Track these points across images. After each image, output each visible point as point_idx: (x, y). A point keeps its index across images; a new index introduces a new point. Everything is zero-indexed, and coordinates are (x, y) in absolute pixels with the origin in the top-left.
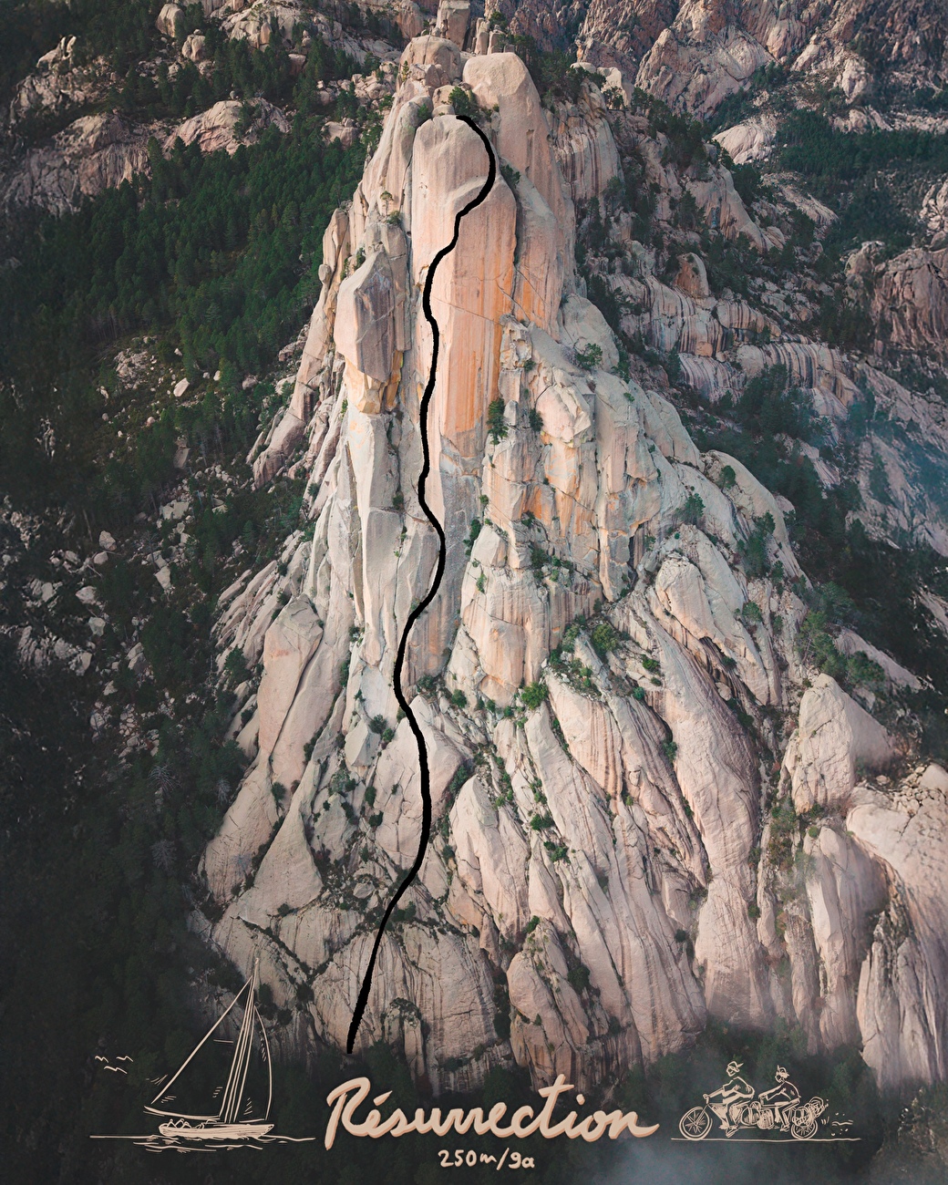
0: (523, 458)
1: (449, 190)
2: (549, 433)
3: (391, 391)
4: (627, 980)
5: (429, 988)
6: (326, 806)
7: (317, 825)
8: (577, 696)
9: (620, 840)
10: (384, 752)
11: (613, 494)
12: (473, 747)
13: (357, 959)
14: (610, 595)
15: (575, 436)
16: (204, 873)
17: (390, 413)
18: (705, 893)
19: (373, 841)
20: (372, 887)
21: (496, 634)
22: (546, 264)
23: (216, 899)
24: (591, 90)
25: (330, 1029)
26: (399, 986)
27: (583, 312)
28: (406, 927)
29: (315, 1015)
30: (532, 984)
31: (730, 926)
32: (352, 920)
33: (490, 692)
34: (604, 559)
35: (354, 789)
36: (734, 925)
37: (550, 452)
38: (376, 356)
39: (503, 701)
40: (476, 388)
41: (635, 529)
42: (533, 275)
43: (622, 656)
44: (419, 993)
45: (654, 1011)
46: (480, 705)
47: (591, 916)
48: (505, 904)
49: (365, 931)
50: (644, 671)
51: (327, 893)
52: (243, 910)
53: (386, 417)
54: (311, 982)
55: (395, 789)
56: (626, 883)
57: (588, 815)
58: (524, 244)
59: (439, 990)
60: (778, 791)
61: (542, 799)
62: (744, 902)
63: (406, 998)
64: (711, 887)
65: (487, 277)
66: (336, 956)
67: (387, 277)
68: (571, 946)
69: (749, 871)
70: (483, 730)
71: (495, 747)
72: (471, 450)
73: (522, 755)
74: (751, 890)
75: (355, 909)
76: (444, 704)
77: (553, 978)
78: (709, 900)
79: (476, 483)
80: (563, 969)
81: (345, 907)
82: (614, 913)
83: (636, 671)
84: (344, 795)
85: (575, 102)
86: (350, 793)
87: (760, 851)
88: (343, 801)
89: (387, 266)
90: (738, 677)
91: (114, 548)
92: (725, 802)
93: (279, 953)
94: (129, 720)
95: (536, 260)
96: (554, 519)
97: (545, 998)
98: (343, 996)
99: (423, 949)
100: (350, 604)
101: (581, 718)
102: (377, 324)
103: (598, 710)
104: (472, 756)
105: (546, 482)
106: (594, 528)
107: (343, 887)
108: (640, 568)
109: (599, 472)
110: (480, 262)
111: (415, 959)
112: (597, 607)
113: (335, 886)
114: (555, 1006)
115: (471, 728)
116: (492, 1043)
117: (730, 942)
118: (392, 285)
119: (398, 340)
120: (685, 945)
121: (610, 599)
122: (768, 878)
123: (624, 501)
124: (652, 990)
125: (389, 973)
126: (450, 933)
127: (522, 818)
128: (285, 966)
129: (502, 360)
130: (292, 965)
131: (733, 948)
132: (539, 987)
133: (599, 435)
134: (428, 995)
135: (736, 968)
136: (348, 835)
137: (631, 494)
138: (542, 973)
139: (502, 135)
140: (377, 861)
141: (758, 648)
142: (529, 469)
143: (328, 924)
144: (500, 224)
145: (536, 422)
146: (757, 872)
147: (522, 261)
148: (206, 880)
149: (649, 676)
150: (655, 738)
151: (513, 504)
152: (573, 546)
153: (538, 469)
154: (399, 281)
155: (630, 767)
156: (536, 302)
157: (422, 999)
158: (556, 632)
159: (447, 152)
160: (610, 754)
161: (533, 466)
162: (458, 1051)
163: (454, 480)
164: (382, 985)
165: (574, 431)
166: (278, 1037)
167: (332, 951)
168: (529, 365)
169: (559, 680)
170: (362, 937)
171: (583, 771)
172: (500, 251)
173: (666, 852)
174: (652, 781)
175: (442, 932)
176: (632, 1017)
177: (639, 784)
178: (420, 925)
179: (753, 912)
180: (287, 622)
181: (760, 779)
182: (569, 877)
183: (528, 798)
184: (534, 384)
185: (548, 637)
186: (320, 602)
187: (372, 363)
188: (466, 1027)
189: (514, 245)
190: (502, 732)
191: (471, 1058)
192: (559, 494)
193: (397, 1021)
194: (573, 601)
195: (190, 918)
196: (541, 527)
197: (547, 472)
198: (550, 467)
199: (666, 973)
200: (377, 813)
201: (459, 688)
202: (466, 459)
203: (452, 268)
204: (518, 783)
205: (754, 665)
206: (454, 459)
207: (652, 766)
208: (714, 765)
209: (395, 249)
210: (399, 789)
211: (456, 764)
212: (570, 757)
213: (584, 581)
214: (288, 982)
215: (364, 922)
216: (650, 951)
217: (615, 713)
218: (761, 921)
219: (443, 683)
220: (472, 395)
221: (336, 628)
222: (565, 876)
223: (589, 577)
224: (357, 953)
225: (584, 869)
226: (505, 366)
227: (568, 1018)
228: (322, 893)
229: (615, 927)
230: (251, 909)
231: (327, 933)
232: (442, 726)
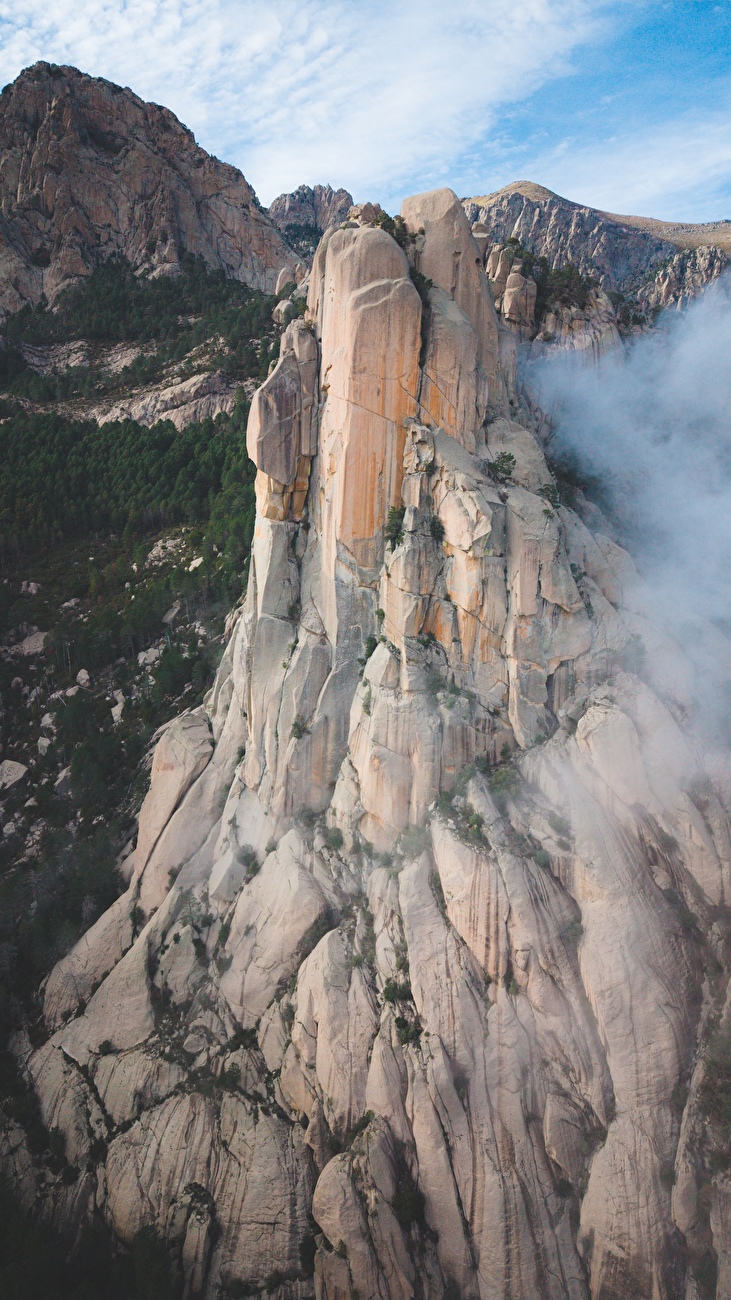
0: (420, 568)
1: (352, 290)
2: (451, 542)
3: (298, 499)
4: (476, 1228)
5: (233, 1179)
6: (177, 938)
7: (163, 958)
8: (459, 845)
9: (494, 1035)
10: (246, 887)
11: (522, 617)
12: (342, 895)
13: (164, 1123)
14: (520, 738)
15: (475, 543)
16: (43, 991)
17: (298, 523)
18: (603, 1138)
19: (218, 989)
20: (204, 1041)
21: (376, 761)
22: (457, 370)
23: (46, 1024)
24: (597, 297)
25: (110, 1202)
26: (200, 1167)
27: (510, 434)
28: (226, 1095)
29: (101, 1180)
30: (341, 1196)
31: (631, 1189)
32: (173, 1076)
33: (368, 833)
34: (514, 694)
35: (210, 925)
36: (638, 1188)
37: (451, 564)
38: (278, 456)
39: (382, 846)
40: (376, 493)
41: (554, 665)
42: (442, 380)
43: (526, 810)
44: (220, 1183)
45: (508, 1285)
46: (357, 849)
47: (436, 1125)
48: (337, 1088)
49: (184, 1092)
50: (549, 830)
51: (155, 1038)
52: (66, 1040)
53: (291, 525)
54: (109, 1140)
55: (249, 930)
56: (494, 1095)
57: (454, 994)
58: (431, 346)
59: (244, 1184)
60: (721, 1016)
61: (404, 966)
62: (655, 1158)
63: (204, 1185)
64: (612, 1127)
65: (389, 376)
66: (145, 1115)
67: (293, 380)
68: (409, 1163)
69: (669, 1118)
70: (357, 878)
71: (367, 900)
72: (370, 559)
73: (393, 912)
74: (669, 1146)
75: (180, 1063)
76: (318, 842)
77: (372, 1195)
78: (607, 1145)
79: (374, 597)
80: (387, 1186)
81: (169, 1059)
82: (471, 1130)
83: (541, 831)
84: (199, 931)
85: (582, 307)
86: (205, 930)
87: (686, 1093)
88: (196, 936)
89: (296, 370)
90: (682, 863)
91: (88, 684)
92: (640, 1014)
93: (86, 1097)
94: (37, 832)
95: (443, 362)
96: (455, 640)
97: (356, 1222)
98: (136, 1164)
99: (239, 1128)
100: (244, 724)
101: (462, 873)
102: (280, 425)
103: (483, 866)
104: (340, 907)
105: (448, 598)
106: (503, 657)
107: (174, 1036)
108: (561, 714)
109: (508, 592)
110: (381, 360)
111: (228, 1138)
112: (505, 752)
113: (168, 1033)
114: (367, 1235)
115: (344, 874)
116: (293, 1275)
117: (628, 1210)
118: (299, 389)
119: (303, 443)
120: (568, 1202)
121: (522, 745)
122: (693, 1131)
123: (539, 629)
124: (508, 1253)
125: (194, 1149)
126: (275, 1116)
127: (378, 985)
128: (88, 1114)
129: (405, 465)
130: (96, 1113)
131: (632, 1221)
132: (350, 1202)
133: (509, 549)
134: (230, 1189)
135: (634, 1252)
136: (195, 978)
137: (549, 624)
138: (359, 1186)
139: (425, 255)
140: (217, 1013)
141: (710, 830)
142: (427, 582)
143: (145, 1074)
144: (403, 323)
145: (437, 531)
146: (680, 1122)
147: (429, 363)
148: (43, 999)
149: (556, 837)
150: (558, 916)
151: (406, 617)
152: (477, 676)
153: (439, 583)
154: (307, 385)
155: (517, 945)
156: (446, 408)
157: (222, 1191)
158: (450, 772)
159: (352, 254)
160: (492, 922)
161: (432, 579)
162: (249, 1273)
163: (350, 590)
164: (181, 1162)
165: (473, 537)
166: (55, 1197)
167: (141, 1108)
168: (431, 469)
169: (443, 825)
170: (178, 1098)
171: (461, 942)
172: (402, 350)
173: (557, 1067)
174: (545, 968)
175: (266, 1112)
176: (478, 1287)
177: (526, 968)
178: (242, 1097)
179: (667, 1177)
180: (177, 734)
181: (702, 998)
182: (416, 1065)
183: (390, 964)
184: (437, 490)
185: (438, 774)
186: (216, 721)
187: (273, 463)
188: (265, 1243)
189: (419, 345)
190: (376, 881)
191: (263, 1288)
192: (461, 612)
193: (185, 1211)
194: (473, 738)
195: (15, 1038)
196: (440, 650)
197: (448, 587)
198: (452, 582)
199: (533, 1236)
200: (228, 957)
201: (338, 826)
202: (364, 569)
203: (350, 363)
204: (383, 943)
205: (702, 849)
206: (350, 566)
207: (547, 948)
208: (629, 960)
209: (305, 354)
210: (253, 931)
211: (318, 912)
212: (448, 923)
213: (489, 717)
214: (85, 1134)
215: (186, 1082)
216: (512, 1196)
217: (504, 871)
218: (678, 1189)
219: (324, 820)
220: (372, 500)
221: (226, 750)
222: (412, 1065)
223: (496, 713)
224: (166, 1116)
225: (436, 1059)
226: (408, 471)
227: (385, 1259)
228: (151, 1037)
229: (468, 1149)
230: (74, 1040)
231: (141, 1084)
232: (311, 865)
